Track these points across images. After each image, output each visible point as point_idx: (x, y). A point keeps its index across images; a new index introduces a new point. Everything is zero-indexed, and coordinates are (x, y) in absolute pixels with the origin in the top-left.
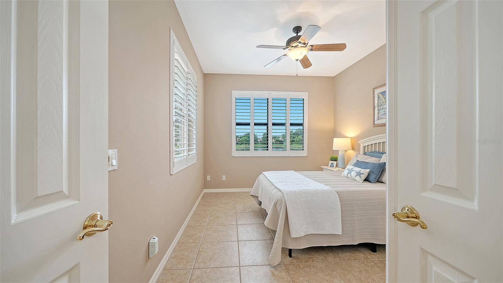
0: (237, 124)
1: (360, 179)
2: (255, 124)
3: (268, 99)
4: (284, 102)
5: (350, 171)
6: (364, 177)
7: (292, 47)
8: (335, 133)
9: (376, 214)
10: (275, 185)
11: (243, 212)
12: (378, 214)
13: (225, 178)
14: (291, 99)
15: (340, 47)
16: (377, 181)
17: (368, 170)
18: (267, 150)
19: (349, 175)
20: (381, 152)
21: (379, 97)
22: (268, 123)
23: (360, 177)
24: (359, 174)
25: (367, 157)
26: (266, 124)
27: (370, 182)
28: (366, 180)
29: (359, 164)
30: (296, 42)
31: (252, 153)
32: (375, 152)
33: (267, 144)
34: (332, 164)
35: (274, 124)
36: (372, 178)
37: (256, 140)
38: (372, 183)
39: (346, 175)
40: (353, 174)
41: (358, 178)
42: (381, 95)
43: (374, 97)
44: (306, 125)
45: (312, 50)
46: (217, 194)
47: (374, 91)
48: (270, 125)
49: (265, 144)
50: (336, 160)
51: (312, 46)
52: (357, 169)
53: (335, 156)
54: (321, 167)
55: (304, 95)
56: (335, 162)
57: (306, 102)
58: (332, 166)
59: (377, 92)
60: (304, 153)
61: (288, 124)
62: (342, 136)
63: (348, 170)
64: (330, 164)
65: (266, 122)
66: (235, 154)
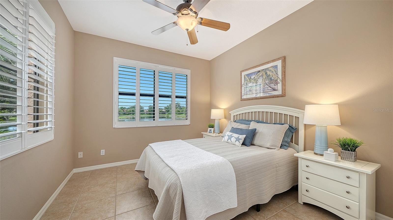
0: (120, 94)
1: (239, 144)
2: (141, 95)
3: (154, 71)
4: (170, 76)
5: (230, 137)
6: (241, 142)
7: (183, 14)
8: (211, 106)
9: (260, 177)
10: (165, 162)
11: (125, 192)
12: (262, 177)
13: (104, 152)
14: (176, 74)
15: (225, 27)
16: (251, 144)
17: (245, 136)
18: (154, 120)
19: (229, 140)
20: (247, 120)
21: (245, 77)
22: (154, 95)
23: (239, 142)
24: (238, 139)
25: (238, 125)
26: (153, 96)
27: (246, 145)
28: (243, 144)
29: (234, 130)
30: (187, 9)
31: (138, 123)
32: (242, 120)
33: (154, 114)
34: (210, 130)
35: (160, 96)
36: (247, 142)
37: (142, 111)
38: (247, 146)
39: (226, 140)
40: (233, 139)
41: (237, 143)
42: (246, 77)
43: (241, 78)
44: (189, 98)
45: (201, 23)
46: (92, 172)
47: (241, 73)
48: (157, 96)
49: (151, 114)
50: (212, 127)
51: (202, 19)
52: (236, 135)
53: (212, 124)
54: (202, 133)
55: (188, 72)
56: (213, 129)
57: (189, 78)
58: (210, 132)
59: (244, 74)
60: (188, 122)
61: (174, 97)
62: (217, 108)
63: (228, 136)
64: (209, 130)
65: (152, 93)
66: (117, 124)
